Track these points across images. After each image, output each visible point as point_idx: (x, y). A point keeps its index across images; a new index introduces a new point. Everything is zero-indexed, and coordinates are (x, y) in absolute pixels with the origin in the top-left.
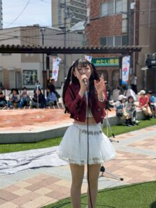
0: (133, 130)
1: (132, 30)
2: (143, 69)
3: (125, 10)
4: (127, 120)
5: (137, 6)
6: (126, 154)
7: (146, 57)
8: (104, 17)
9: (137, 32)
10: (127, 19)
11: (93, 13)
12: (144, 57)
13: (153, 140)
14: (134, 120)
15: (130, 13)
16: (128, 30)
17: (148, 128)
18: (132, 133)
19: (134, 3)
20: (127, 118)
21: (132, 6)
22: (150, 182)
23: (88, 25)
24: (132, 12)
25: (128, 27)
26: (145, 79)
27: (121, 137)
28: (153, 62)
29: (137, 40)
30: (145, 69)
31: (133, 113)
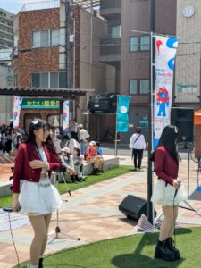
0: (81, 187)
1: (71, 66)
2: (84, 114)
3: (63, 42)
5: (77, 38)
6: (78, 214)
7: (88, 100)
9: (77, 69)
10: (66, 53)
11: (23, 42)
12: (85, 99)
13: (104, 197)
14: (80, 175)
15: (69, 46)
16: (66, 67)
18: (80, 190)
19: (74, 35)
21: (72, 38)
23: (16, 57)
24: (71, 45)
25: (66, 64)
28: (97, 106)
29: (78, 78)
30: (87, 113)
31: (79, 167)
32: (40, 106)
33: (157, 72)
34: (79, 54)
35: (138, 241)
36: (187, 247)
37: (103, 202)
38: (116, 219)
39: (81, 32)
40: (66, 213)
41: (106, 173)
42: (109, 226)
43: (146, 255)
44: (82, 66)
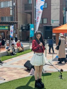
2: (20, 31)
3: (11, 5)
4: (11, 53)
5: (16, 4)
7: (21, 26)
8: (2, 8)
9: (17, 15)
10: (12, 9)
12: (20, 26)
13: (21, 61)
14: (14, 53)
16: (13, 14)
17: (20, 56)
18: (13, 59)
19: (15, 3)
20: (11, 52)
21: (14, 4)
22: (17, 79)
24: (14, 6)
25: (13, 13)
26: (21, 35)
27: (8, 61)
28: (24, 28)
29: (17, 18)
30: (21, 31)
31: (13, 50)
32: (4, 29)
33: (36, 10)
34: (17, 10)
35: (29, 79)
36: (48, 81)
37: (20, 63)
38: (23, 70)
39: (18, 2)
40: (4, 68)
41: (25, 52)
42: (19, 73)
43: (31, 86)
44: (18, 14)
